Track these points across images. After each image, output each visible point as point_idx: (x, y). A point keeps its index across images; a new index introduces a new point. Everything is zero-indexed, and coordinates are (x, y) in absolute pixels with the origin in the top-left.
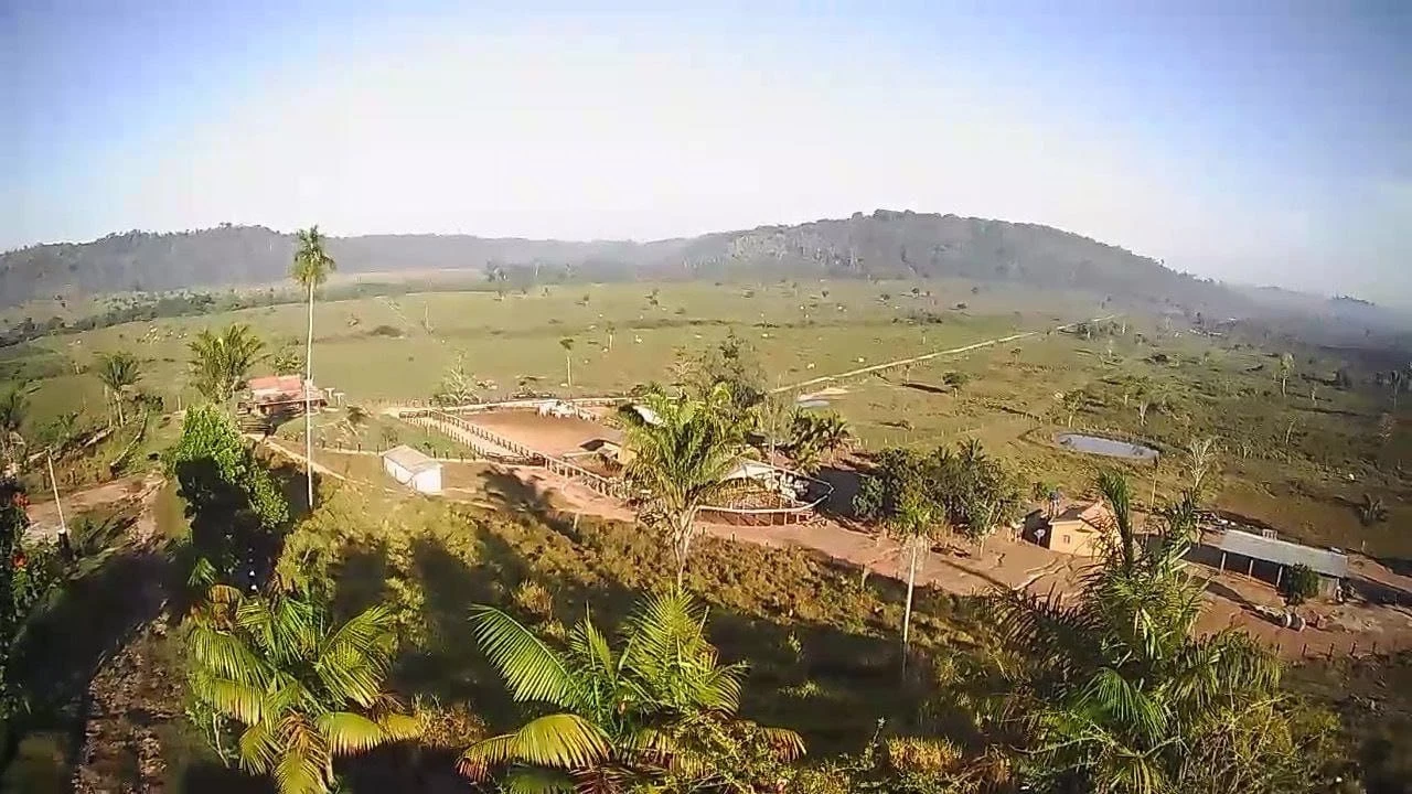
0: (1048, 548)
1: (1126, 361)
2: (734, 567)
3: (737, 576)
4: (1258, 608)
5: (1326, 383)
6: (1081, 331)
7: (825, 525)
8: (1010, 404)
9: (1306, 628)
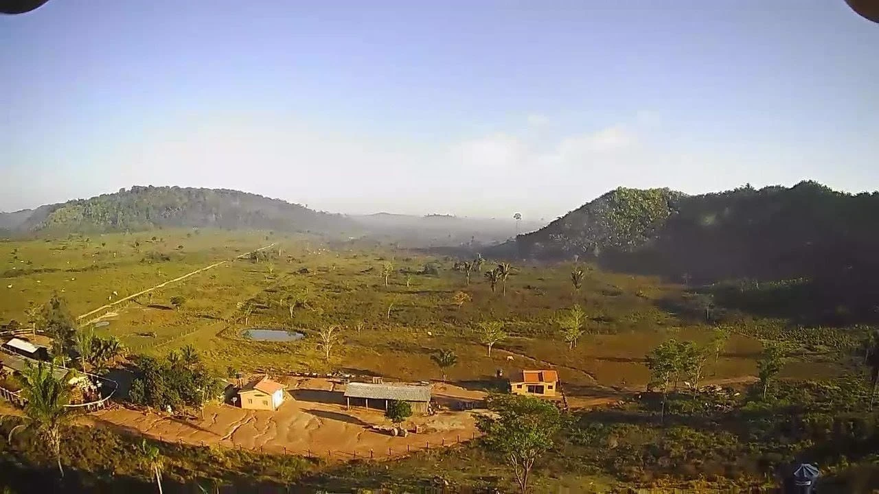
0: (240, 407)
1: (282, 275)
2: (80, 447)
3: (83, 452)
4: (375, 427)
5: (419, 273)
6: (254, 258)
7: (118, 408)
8: (210, 313)
9: (409, 434)
